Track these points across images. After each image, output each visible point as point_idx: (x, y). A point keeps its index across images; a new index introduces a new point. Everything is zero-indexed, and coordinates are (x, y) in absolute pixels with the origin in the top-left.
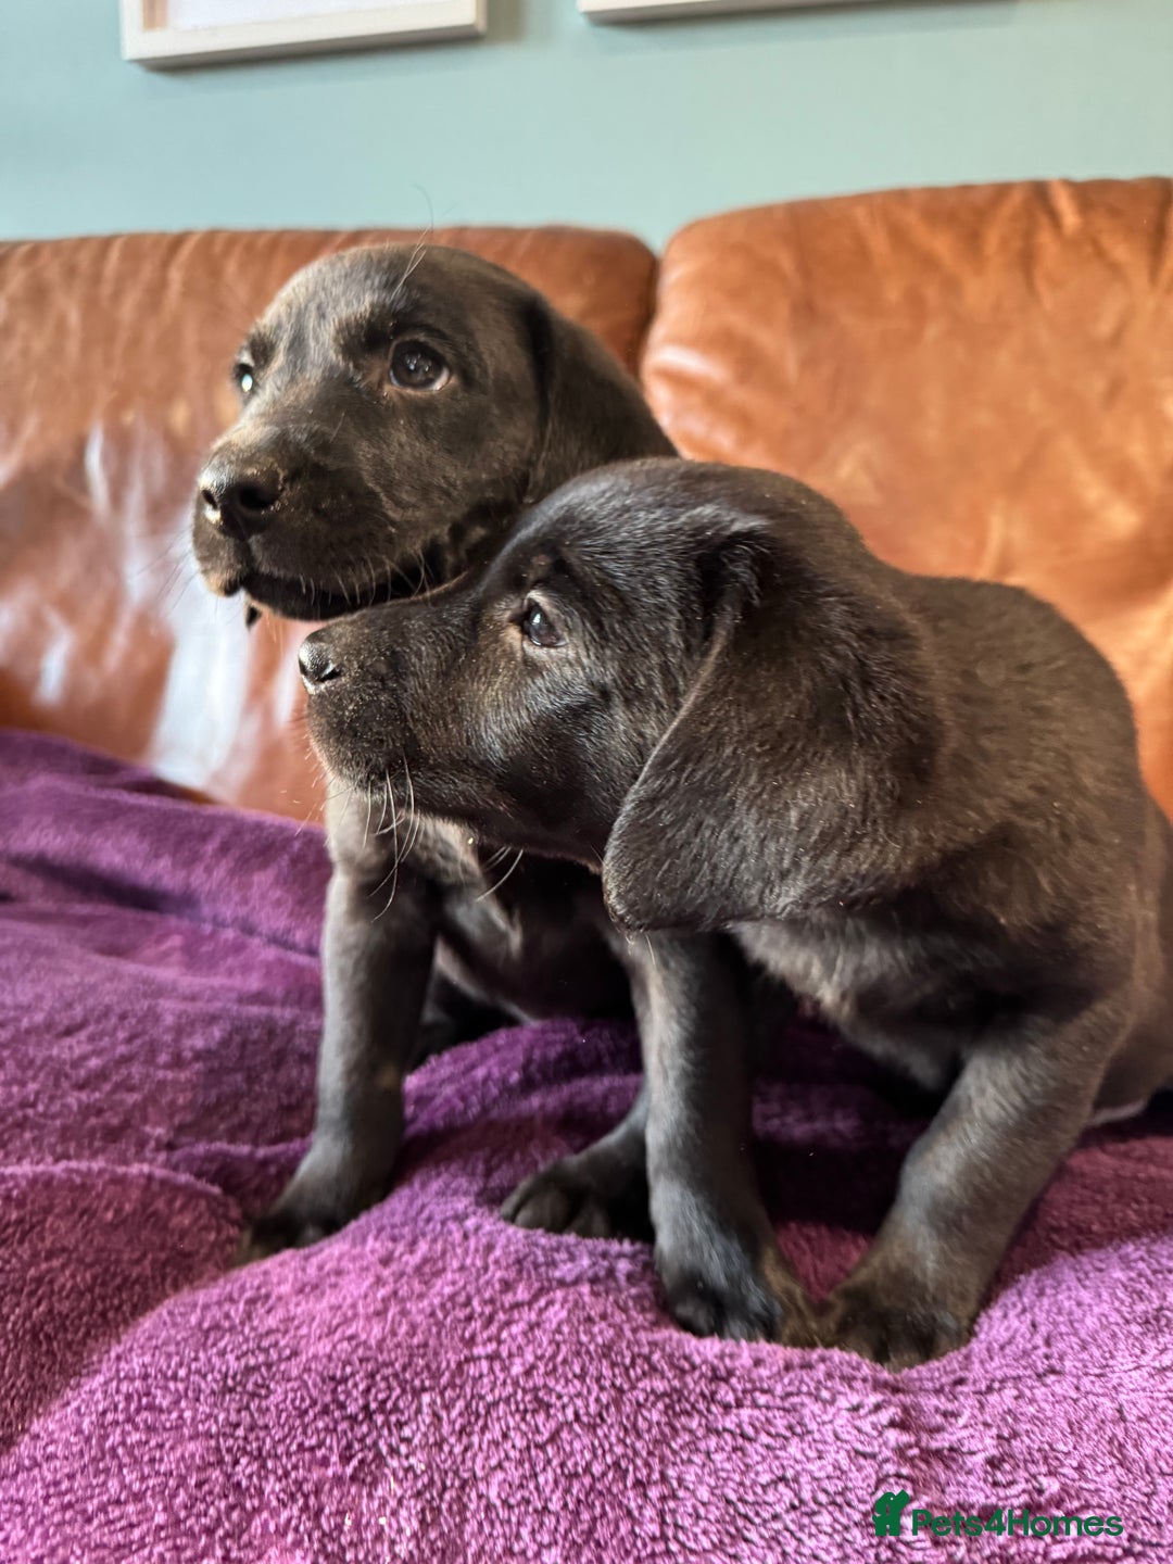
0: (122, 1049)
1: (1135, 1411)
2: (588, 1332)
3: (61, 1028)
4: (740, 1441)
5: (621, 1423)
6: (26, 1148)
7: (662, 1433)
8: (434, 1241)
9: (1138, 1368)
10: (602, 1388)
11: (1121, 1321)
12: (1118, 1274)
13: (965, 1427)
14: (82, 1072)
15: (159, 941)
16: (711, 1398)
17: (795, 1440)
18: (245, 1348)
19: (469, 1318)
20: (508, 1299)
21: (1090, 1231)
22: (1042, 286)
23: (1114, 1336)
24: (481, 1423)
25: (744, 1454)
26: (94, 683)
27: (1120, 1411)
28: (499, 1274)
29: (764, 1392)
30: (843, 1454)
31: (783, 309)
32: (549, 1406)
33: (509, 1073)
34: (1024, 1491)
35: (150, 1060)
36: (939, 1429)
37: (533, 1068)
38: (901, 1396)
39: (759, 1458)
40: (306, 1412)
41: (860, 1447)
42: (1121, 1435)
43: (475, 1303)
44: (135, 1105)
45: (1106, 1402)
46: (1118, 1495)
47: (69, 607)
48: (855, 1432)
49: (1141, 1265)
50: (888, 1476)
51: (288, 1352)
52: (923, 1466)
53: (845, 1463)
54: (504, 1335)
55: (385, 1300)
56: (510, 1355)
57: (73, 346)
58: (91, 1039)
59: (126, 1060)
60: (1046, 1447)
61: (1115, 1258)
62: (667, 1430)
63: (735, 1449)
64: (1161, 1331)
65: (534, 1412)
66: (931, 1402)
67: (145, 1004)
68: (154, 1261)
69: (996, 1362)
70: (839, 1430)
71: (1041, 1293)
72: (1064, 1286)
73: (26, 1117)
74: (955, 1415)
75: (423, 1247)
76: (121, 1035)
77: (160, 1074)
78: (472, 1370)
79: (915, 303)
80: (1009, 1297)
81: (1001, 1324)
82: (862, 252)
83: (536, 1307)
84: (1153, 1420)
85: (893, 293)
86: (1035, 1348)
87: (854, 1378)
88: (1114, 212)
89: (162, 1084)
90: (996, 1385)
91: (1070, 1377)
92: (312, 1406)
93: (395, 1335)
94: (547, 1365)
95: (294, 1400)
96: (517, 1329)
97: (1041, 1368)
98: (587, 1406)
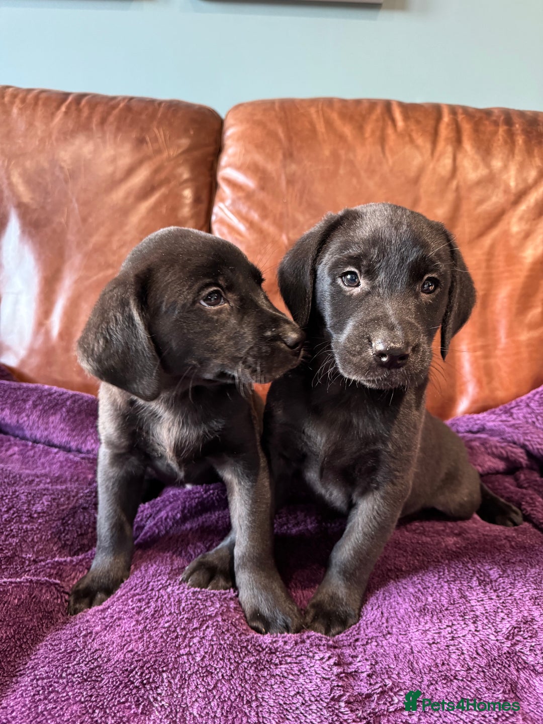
1: (416, 649)
2: (223, 639)
4: (282, 679)
5: (239, 678)
7: (254, 679)
8: (157, 601)
9: (417, 631)
10: (231, 663)
11: (412, 611)
12: (411, 590)
13: (360, 662)
15: (7, 449)
16: (270, 662)
17: (301, 676)
18: (87, 660)
19: (177, 637)
20: (191, 627)
21: (402, 570)
22: (388, 153)
24: (187, 683)
25: (285, 685)
27: (411, 649)
28: (186, 616)
29: (289, 656)
30: (319, 680)
32: (212, 673)
33: (176, 514)
34: (380, 687)
35: (19, 521)
36: (351, 663)
37: (186, 511)
38: (337, 650)
39: (289, 685)
40: (118, 687)
41: (324, 676)
42: (412, 659)
43: (178, 630)
44: (16, 545)
45: (407, 645)
46: (411, 683)
48: (322, 669)
49: (419, 586)
50: (334, 686)
51: (106, 659)
52: (346, 680)
53: (319, 683)
54: (191, 644)
55: (142, 632)
56: (195, 653)
60: (387, 667)
61: (410, 584)
62: (256, 678)
63: (281, 682)
64: (425, 614)
65: (207, 676)
66: (348, 651)
68: (37, 618)
69: (370, 630)
70: (317, 669)
71: (385, 599)
72: (393, 596)
74: (357, 657)
75: (153, 604)
77: (25, 527)
78: (181, 661)
79: (335, 155)
80: (372, 600)
81: (371, 613)
82: (314, 130)
83: (202, 629)
84: (423, 652)
85: (326, 152)
86: (383, 623)
87: (320, 645)
88: (418, 122)
89: (26, 531)
90: (370, 641)
91: (395, 636)
92: (121, 684)
93: (148, 648)
94: (209, 656)
95: (113, 682)
96: (196, 640)
97: (385, 632)
98: (226, 672)
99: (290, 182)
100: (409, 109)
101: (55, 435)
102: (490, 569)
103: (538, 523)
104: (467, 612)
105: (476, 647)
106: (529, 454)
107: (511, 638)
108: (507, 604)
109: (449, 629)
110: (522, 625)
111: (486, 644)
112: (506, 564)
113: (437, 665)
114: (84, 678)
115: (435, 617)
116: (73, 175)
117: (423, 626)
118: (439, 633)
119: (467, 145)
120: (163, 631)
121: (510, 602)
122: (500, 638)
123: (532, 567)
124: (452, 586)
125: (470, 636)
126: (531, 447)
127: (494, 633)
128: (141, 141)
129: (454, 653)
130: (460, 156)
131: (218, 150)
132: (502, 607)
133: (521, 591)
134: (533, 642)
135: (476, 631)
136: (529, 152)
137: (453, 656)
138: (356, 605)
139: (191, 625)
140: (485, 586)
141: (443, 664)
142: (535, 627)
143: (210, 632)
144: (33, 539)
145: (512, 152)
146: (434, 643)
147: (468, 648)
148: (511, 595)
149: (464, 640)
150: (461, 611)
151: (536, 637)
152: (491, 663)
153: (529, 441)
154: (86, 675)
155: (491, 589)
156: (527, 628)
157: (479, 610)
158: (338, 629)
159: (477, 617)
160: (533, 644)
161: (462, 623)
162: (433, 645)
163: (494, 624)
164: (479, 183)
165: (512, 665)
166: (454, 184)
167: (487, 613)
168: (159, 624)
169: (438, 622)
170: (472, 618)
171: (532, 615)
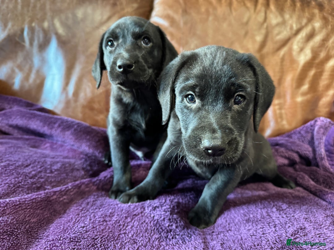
0: (39, 170)
1: (244, 238)
3: (25, 166)
4: (173, 246)
5: (150, 245)
6: (20, 192)
7: (158, 246)
9: (245, 229)
10: (146, 239)
11: (242, 220)
12: (242, 211)
14: (31, 175)
15: (45, 145)
19: (120, 225)
22: (233, 11)
23: (241, 223)
24: (124, 247)
26: (27, 85)
27: (241, 238)
28: (125, 215)
30: (193, 247)
31: (180, 11)
32: (136, 243)
35: (46, 172)
40: (89, 246)
41: (196, 246)
42: (242, 243)
43: (121, 222)
44: (43, 181)
45: (239, 236)
47: (20, 68)
48: (195, 243)
49: (246, 210)
54: (127, 228)
56: (129, 233)
57: (19, 7)
58: (32, 167)
59: (40, 172)
60: (229, 246)
61: (241, 209)
63: (172, 248)
64: (249, 222)
65: (134, 244)
66: (209, 237)
67: (43, 159)
69: (220, 228)
71: (228, 215)
72: (232, 213)
73: (19, 185)
76: (39, 167)
77: (48, 175)
78: (121, 236)
79: (207, 11)
80: (222, 216)
81: (221, 221)
83: (132, 222)
84: (247, 239)
85: (203, 9)
86: (227, 225)
89: (48, 177)
90: (220, 233)
91: (233, 231)
92: (90, 244)
93: (106, 229)
94: (136, 234)
95: (86, 243)
96: (129, 227)
97: (228, 229)
98: (144, 242)
99: (185, 23)
102: (282, 205)
103: (306, 187)
104: (271, 222)
105: (276, 238)
106: (301, 156)
107: (293, 235)
109: (261, 230)
110: (299, 230)
111: (281, 237)
112: (290, 203)
113: (255, 246)
114: (71, 240)
115: (254, 224)
116: (83, 20)
117: (248, 227)
118: (256, 231)
119: (272, 7)
120: (114, 222)
121: (293, 219)
122: (288, 235)
123: (303, 205)
124: (262, 210)
125: (272, 233)
126: (301, 153)
127: (285, 233)
128: (114, 5)
129: (264, 240)
130: (268, 12)
131: (151, 9)
132: (289, 221)
133: (298, 215)
134: (305, 238)
135: (276, 231)
136: (303, 10)
137: (263, 242)
139: (127, 220)
140: (280, 211)
141: (258, 245)
142: (306, 231)
143: (136, 223)
145: (294, 10)
146: (253, 235)
147: (272, 239)
148: (293, 216)
149: (269, 235)
150: (268, 222)
151: (307, 236)
152: (284, 247)
153: (300, 149)
154: (72, 238)
155: (283, 213)
156: (302, 232)
157: (277, 222)
158: (203, 226)
159: (276, 225)
160: (305, 239)
161: (268, 227)
162: (253, 236)
163: (285, 229)
164: (278, 25)
165: (294, 248)
166: (265, 25)
167: (281, 223)
168: (112, 219)
169: (255, 226)
170: (273, 225)
171: (304, 226)
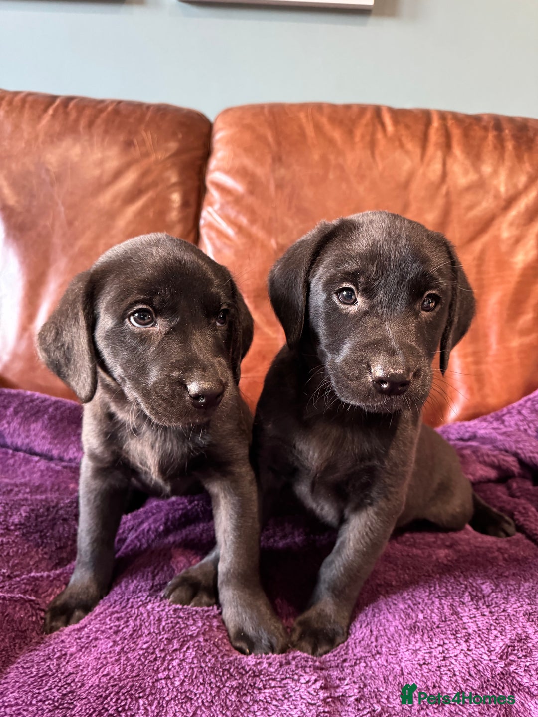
1: (407, 670)
2: (204, 661)
4: (266, 704)
5: (220, 703)
7: (236, 705)
8: (136, 619)
9: (408, 650)
10: (212, 688)
11: (402, 629)
12: (401, 606)
13: (347, 684)
16: (253, 686)
17: (286, 701)
18: (60, 684)
19: (155, 659)
20: (171, 648)
21: (391, 585)
22: (378, 158)
23: (400, 636)
24: (164, 711)
25: (268, 711)
27: (401, 670)
28: (166, 636)
29: (274, 680)
30: (304, 705)
31: (269, 160)
32: (192, 699)
33: (159, 527)
34: (368, 712)
36: (338, 686)
37: (169, 523)
38: (324, 671)
39: (273, 712)
41: (310, 701)
42: (402, 681)
43: (157, 651)
45: (396, 666)
46: (401, 708)
48: (307, 694)
49: (410, 602)
50: (320, 712)
51: (80, 684)
52: (333, 705)
53: (304, 709)
54: (170, 667)
55: (119, 653)
56: (174, 677)
60: (376, 690)
61: (400, 600)
62: (238, 703)
63: (265, 708)
64: (416, 633)
65: (186, 702)
66: (335, 673)
68: (10, 638)
69: (358, 649)
70: (302, 694)
71: (374, 616)
72: (382, 613)
74: (344, 679)
75: (131, 624)
78: (159, 685)
79: (324, 159)
80: (361, 617)
81: (359, 632)
82: (303, 135)
83: (182, 651)
84: (413, 673)
85: (316, 156)
86: (372, 643)
87: (306, 667)
90: (358, 662)
91: (384, 656)
92: (94, 711)
93: (125, 671)
94: (189, 680)
95: (86, 709)
96: (175, 663)
97: (374, 652)
98: (207, 698)
99: (280, 186)
100: (398, 115)
101: (36, 443)
102: (483, 583)
103: (531, 534)
104: (459, 630)
105: (469, 668)
106: (521, 462)
107: (504, 657)
108: (501, 621)
109: (440, 648)
110: (516, 644)
111: (479, 664)
112: (498, 578)
113: (428, 688)
114: (55, 706)
115: (426, 636)
116: (58, 179)
117: (414, 646)
118: (430, 653)
119: (457, 151)
120: (141, 652)
121: (504, 618)
122: (493, 657)
123: (526, 580)
124: (443, 602)
125: (462, 656)
126: (522, 455)
127: (487, 653)
128: (128, 144)
129: (446, 674)
130: (450, 162)
131: (207, 153)
132: (495, 625)
133: (514, 606)
134: (527, 661)
135: (468, 650)
136: (519, 158)
137: (445, 678)
138: (344, 623)
139: (171, 646)
140: (477, 602)
141: (434, 687)
142: (530, 645)
143: (191, 654)
144: (8, 554)
145: (501, 157)
146: (424, 664)
147: (460, 669)
148: (504, 611)
149: (456, 660)
150: (453, 629)
151: (530, 656)
152: (485, 685)
153: (521, 449)
154: (57, 701)
155: (483, 605)
156: (521, 647)
157: (472, 628)
158: (325, 648)
159: (469, 635)
160: (527, 664)
161: (454, 642)
162: (424, 666)
163: (487, 643)
164: (469, 188)
165: (506, 687)
166: (444, 190)
167: (479, 630)
168: (138, 645)
169: (429, 641)
170: (464, 636)
171: (526, 632)
